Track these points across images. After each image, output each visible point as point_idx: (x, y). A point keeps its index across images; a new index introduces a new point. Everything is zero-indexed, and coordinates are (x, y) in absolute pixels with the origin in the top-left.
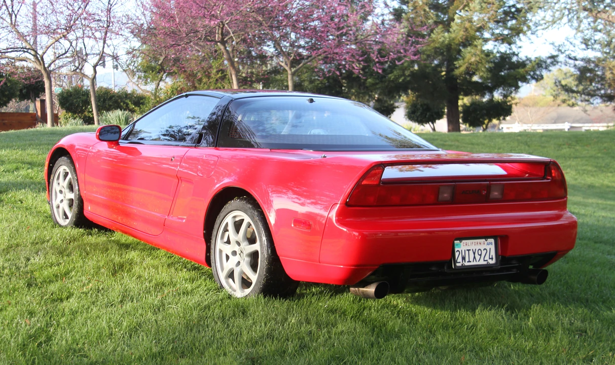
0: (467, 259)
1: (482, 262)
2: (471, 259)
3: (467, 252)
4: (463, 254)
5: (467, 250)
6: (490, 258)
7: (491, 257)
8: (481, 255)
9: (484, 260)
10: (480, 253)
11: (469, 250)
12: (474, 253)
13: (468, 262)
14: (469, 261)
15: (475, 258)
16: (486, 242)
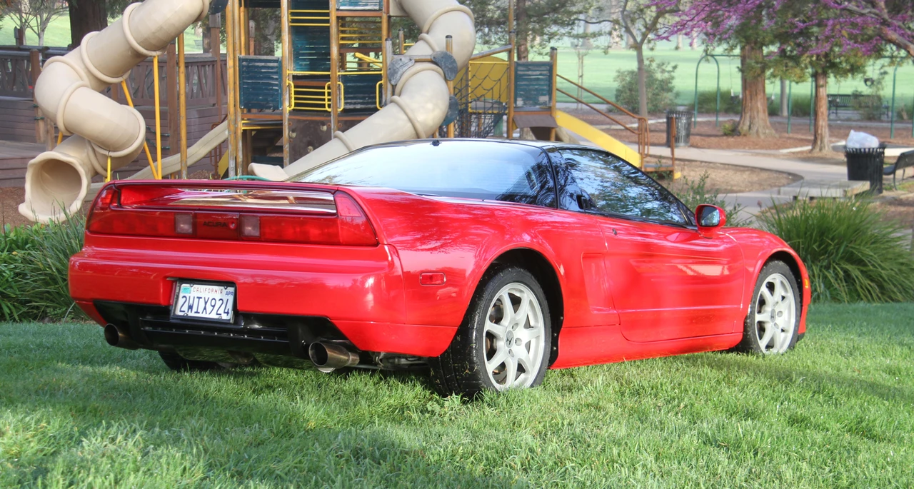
0: (195, 309)
1: (214, 316)
2: (200, 310)
3: (196, 300)
4: (191, 302)
5: (198, 298)
6: (225, 313)
7: (226, 311)
8: (214, 306)
9: (217, 314)
10: (213, 304)
11: (199, 298)
12: (206, 303)
13: (195, 312)
14: (197, 312)
15: (205, 308)
16: (224, 291)
